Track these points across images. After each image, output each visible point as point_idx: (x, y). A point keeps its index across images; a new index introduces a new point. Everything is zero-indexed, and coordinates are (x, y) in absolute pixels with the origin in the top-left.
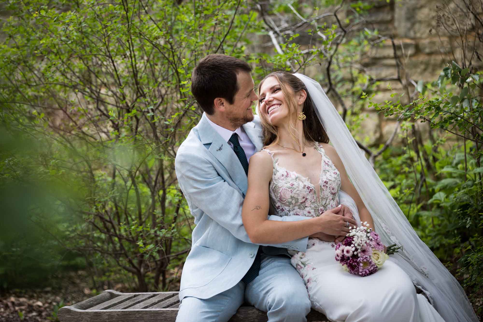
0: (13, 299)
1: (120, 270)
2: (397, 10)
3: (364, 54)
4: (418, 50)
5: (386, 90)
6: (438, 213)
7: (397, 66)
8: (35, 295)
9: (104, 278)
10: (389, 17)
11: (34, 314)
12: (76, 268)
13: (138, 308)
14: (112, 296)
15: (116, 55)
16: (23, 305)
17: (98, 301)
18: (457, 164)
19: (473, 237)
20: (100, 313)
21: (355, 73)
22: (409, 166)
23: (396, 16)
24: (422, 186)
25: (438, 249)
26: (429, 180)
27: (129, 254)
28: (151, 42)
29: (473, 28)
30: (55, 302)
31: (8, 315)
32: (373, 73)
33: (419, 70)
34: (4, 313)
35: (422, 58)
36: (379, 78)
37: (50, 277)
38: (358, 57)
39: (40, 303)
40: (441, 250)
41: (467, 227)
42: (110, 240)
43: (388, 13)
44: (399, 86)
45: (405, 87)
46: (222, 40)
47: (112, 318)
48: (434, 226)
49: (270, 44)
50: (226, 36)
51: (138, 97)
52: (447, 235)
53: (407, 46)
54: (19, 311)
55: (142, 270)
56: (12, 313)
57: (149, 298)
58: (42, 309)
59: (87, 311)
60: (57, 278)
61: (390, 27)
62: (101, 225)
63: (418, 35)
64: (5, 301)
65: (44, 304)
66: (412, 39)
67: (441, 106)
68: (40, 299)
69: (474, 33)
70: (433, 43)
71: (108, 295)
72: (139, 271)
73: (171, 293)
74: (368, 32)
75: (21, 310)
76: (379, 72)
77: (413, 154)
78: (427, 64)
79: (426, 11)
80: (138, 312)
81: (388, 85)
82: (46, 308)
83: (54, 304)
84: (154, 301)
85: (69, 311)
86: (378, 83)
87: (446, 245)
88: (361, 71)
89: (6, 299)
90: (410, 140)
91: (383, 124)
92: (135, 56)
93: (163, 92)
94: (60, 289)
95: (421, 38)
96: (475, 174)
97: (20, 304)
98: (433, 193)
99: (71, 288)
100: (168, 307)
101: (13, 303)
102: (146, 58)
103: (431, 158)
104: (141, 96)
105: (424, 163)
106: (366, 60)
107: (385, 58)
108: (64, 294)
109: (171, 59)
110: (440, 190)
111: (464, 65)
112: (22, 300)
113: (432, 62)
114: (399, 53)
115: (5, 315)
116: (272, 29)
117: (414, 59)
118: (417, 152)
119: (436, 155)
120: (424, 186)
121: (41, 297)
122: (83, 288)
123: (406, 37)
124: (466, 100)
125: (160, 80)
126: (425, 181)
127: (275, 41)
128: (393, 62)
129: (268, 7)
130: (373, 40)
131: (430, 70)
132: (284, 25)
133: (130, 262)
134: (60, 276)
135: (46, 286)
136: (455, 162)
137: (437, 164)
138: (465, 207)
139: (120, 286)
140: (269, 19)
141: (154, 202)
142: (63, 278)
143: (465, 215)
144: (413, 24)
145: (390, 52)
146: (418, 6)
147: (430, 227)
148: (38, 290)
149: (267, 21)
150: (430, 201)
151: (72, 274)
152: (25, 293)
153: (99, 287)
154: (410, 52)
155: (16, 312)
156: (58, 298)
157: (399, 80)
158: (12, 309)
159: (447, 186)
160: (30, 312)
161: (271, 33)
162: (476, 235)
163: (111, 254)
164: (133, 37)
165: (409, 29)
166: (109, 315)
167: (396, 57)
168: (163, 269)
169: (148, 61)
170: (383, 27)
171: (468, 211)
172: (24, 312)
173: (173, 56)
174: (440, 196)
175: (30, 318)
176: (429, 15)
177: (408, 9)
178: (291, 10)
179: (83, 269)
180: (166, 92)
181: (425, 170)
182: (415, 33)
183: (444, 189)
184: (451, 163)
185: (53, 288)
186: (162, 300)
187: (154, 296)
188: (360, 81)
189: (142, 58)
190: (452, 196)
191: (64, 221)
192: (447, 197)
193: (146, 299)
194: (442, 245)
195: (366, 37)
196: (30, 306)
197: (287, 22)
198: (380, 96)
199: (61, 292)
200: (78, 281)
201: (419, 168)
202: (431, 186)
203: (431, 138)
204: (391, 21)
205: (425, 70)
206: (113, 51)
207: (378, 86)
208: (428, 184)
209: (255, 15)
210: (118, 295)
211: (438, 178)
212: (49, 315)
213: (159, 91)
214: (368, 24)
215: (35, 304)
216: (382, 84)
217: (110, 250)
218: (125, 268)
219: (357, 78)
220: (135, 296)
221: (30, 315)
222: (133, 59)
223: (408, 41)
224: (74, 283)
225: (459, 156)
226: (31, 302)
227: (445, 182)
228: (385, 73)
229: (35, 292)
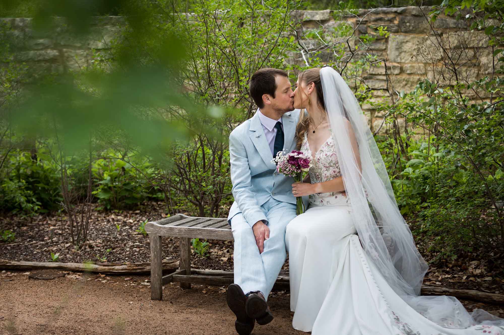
0: (113, 216)
1: (187, 203)
2: (390, 42)
3: (364, 70)
4: (402, 71)
5: (377, 97)
6: (407, 182)
7: (387, 80)
8: (128, 215)
9: (176, 207)
10: (384, 48)
11: (127, 227)
12: (157, 200)
13: (199, 227)
14: (182, 218)
15: (197, 57)
16: (120, 221)
17: (172, 221)
18: (422, 150)
19: (429, 200)
20: (173, 228)
21: (358, 83)
22: (390, 149)
23: (389, 47)
24: (397, 163)
25: (405, 206)
26: (403, 159)
27: (195, 191)
28: (221, 50)
29: (442, 59)
30: (142, 220)
31: (109, 227)
32: (370, 84)
33: (402, 85)
34: (106, 225)
35: (404, 76)
36: (373, 87)
37: (139, 204)
38: (360, 73)
39: (131, 221)
40: (407, 207)
41: (426, 191)
42: (182, 182)
43: (384, 44)
44: (387, 94)
45: (391, 95)
46: (269, 52)
47: (181, 232)
48: (403, 191)
49: (300, 59)
50: (272, 50)
51: (209, 87)
52: (412, 197)
53: (394, 68)
54: (117, 225)
55: (202, 203)
56: (112, 226)
57: (207, 221)
58: (133, 224)
59: (164, 226)
60: (144, 205)
61: (384, 53)
62: (177, 171)
63: (403, 61)
64: (108, 218)
65: (134, 222)
66: (398, 63)
67: (415, 108)
68: (132, 218)
69: (442, 62)
70: (413, 67)
71: (180, 217)
72: (200, 204)
73: (222, 219)
74: (369, 56)
75: (119, 224)
76: (374, 84)
77: (393, 141)
78: (407, 81)
79: (410, 44)
80: (199, 229)
81: (380, 93)
82: (135, 224)
83: (141, 222)
84: (210, 224)
85: (152, 225)
86: (372, 91)
87: (411, 204)
88: (362, 82)
89: (108, 216)
90: (392, 131)
91: (374, 119)
92: (209, 59)
93: (226, 85)
94: (146, 212)
95: (404, 63)
96: (434, 157)
97: (118, 221)
98: (405, 168)
99: (153, 213)
100: (219, 228)
101: (113, 219)
102: (216, 61)
103: (405, 145)
104: (212, 86)
105: (400, 148)
106: (366, 75)
107: (378, 75)
108: (148, 216)
109: (234, 62)
110: (409, 166)
111: (433, 82)
112: (119, 217)
113: (411, 80)
114: (389, 72)
115: (107, 227)
116: (303, 48)
117: (399, 77)
118: (396, 139)
119: (408, 143)
120: (399, 163)
121: (133, 217)
122: (161, 213)
123: (395, 62)
124: (433, 106)
125: (225, 76)
126: (399, 159)
127: (304, 57)
128: (384, 78)
129: (301, 34)
130: (372, 62)
131: (409, 85)
132: (311, 47)
133: (195, 197)
134: (146, 204)
135: (136, 210)
136: (421, 148)
137: (409, 149)
138: (425, 178)
139: (186, 213)
140: (302, 42)
141: (214, 158)
142: (148, 205)
143: (425, 183)
144: (400, 53)
145: (383, 71)
146: (405, 41)
147: (401, 191)
148: (131, 212)
149: (300, 43)
150: (402, 173)
151: (154, 203)
152: (122, 213)
153: (172, 213)
154: (397, 71)
155: (115, 225)
156: (144, 218)
157: (387, 90)
158: (112, 223)
159: (414, 164)
160: (125, 226)
161: (302, 52)
162: (432, 198)
163: (182, 191)
164: (209, 46)
165: (397, 56)
166: (179, 230)
167: (386, 75)
168: (216, 204)
169: (218, 63)
170: (379, 54)
171: (428, 181)
172: (120, 225)
173: (236, 61)
174: (409, 170)
175: (124, 230)
176: (412, 47)
177: (397, 42)
178: (318, 37)
179: (162, 201)
180: (229, 85)
181: (400, 152)
182: (401, 59)
183: (412, 166)
184: (419, 149)
185: (141, 211)
186: (215, 223)
187: (210, 220)
188: (360, 89)
189: (214, 61)
190: (417, 171)
191: (152, 167)
192: (414, 172)
193: (204, 222)
194: (408, 204)
195: (368, 60)
196: (124, 222)
197: (314, 45)
198: (373, 100)
199: (145, 214)
200: (158, 208)
201: (396, 151)
202: (403, 163)
203: (406, 131)
204: (385, 50)
205: (406, 85)
206: (195, 54)
207: (372, 93)
208: (401, 162)
209: (293, 38)
210: (186, 218)
211: (408, 159)
212: (137, 229)
213: (223, 84)
214: (369, 50)
215: (127, 221)
216: (375, 93)
217: (182, 189)
218: (191, 201)
219: (359, 87)
220: (197, 219)
221: (125, 228)
222: (208, 61)
223: (396, 64)
224: (155, 209)
225: (424, 145)
226: (125, 219)
227: (413, 161)
228: (378, 85)
229: (129, 213)
